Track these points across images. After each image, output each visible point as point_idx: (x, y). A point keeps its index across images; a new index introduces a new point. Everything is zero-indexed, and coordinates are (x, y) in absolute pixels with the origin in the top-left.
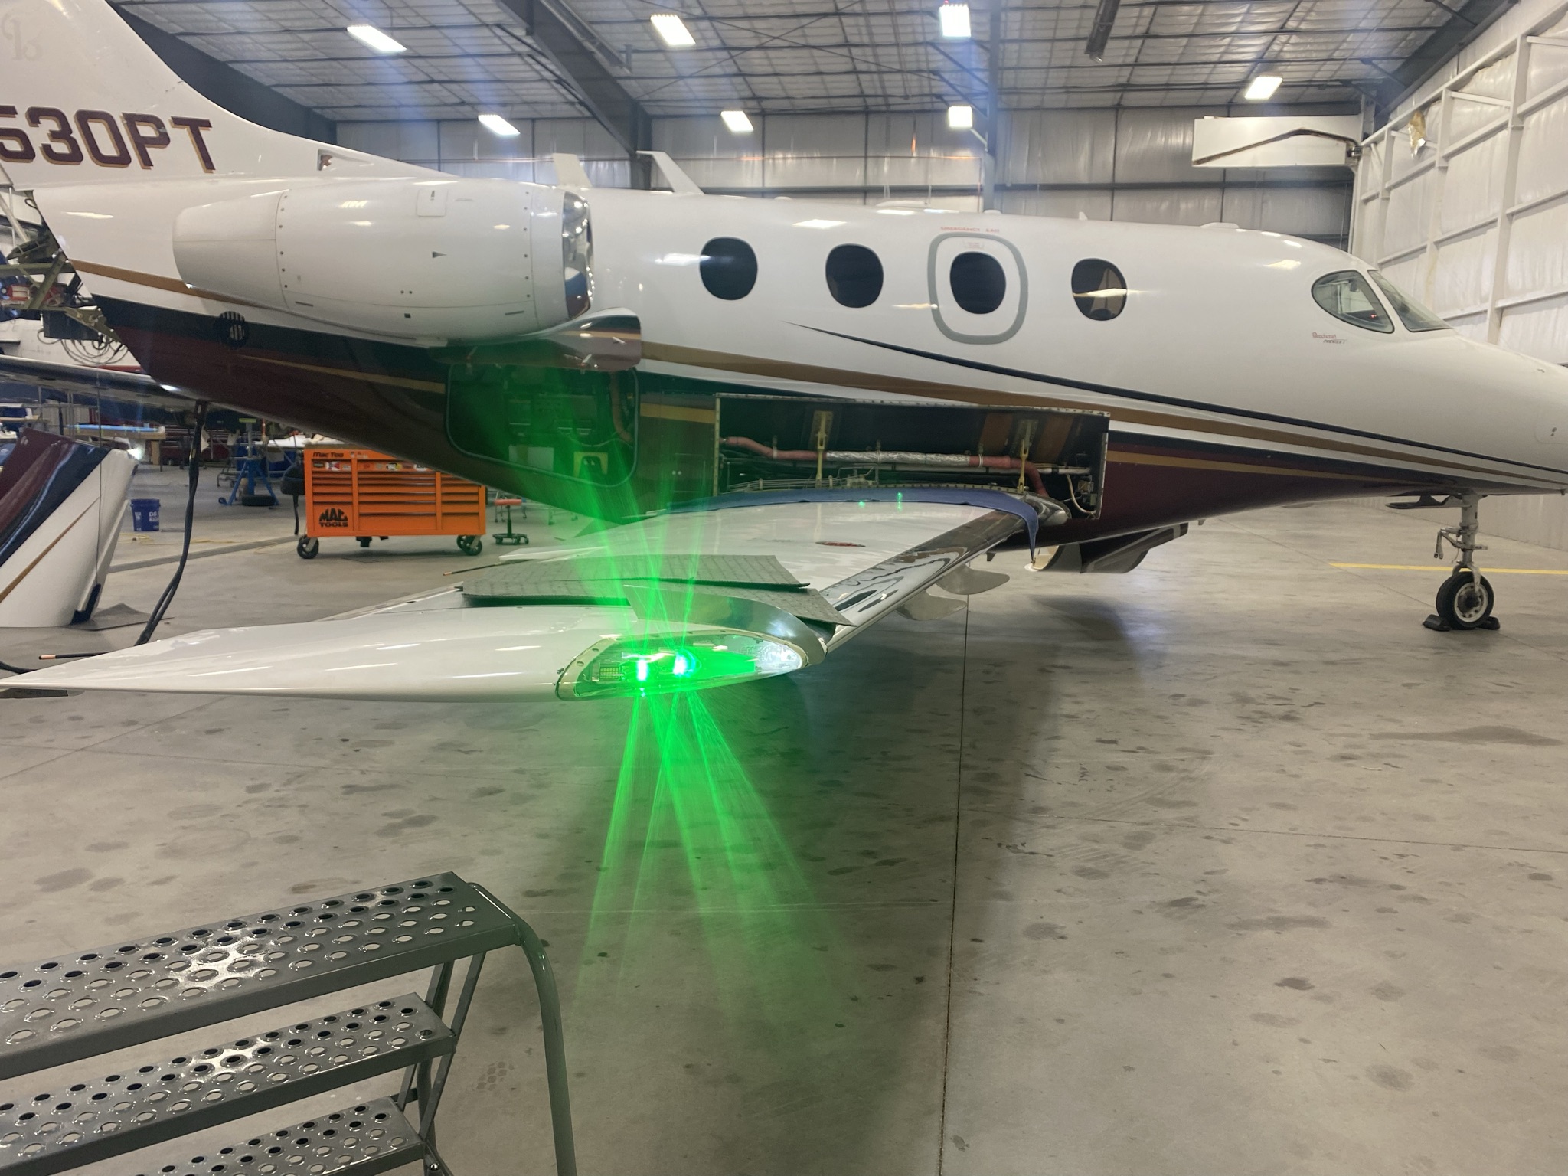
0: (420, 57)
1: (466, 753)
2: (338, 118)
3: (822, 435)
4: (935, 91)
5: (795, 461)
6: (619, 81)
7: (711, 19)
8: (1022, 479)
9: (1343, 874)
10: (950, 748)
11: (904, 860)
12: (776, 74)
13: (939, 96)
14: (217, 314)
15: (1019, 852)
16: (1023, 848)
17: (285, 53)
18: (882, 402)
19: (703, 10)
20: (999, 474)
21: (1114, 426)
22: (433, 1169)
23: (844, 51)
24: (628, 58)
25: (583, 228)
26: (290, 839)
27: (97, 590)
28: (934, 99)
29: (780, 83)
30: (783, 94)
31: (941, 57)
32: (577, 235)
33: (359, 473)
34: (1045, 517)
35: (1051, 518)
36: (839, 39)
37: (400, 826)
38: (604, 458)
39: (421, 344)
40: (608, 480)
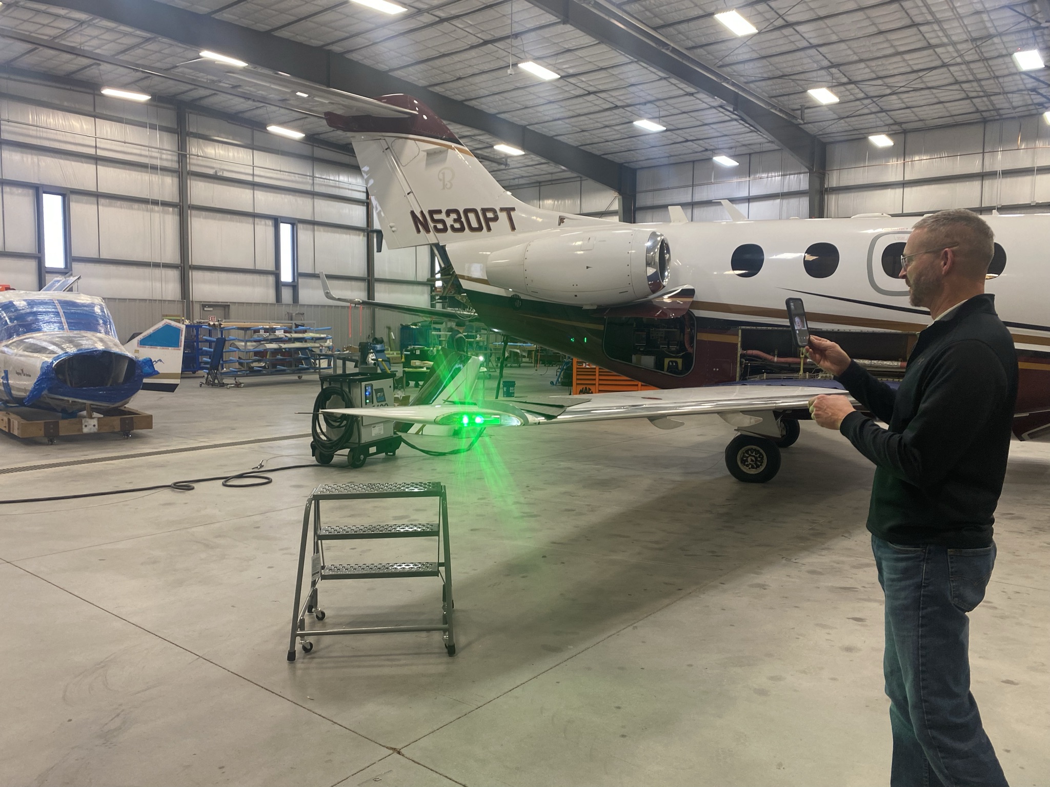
0: (678, 129)
2: (637, 167)
4: (1035, 101)
6: (800, 126)
7: (855, 83)
12: (908, 108)
13: (1039, 105)
14: (510, 295)
17: (607, 138)
19: (848, 78)
28: (1037, 107)
29: (913, 112)
30: (916, 119)
31: (1032, 80)
36: (951, 80)
37: (525, 517)
38: (680, 361)
39: (585, 307)
40: (681, 373)
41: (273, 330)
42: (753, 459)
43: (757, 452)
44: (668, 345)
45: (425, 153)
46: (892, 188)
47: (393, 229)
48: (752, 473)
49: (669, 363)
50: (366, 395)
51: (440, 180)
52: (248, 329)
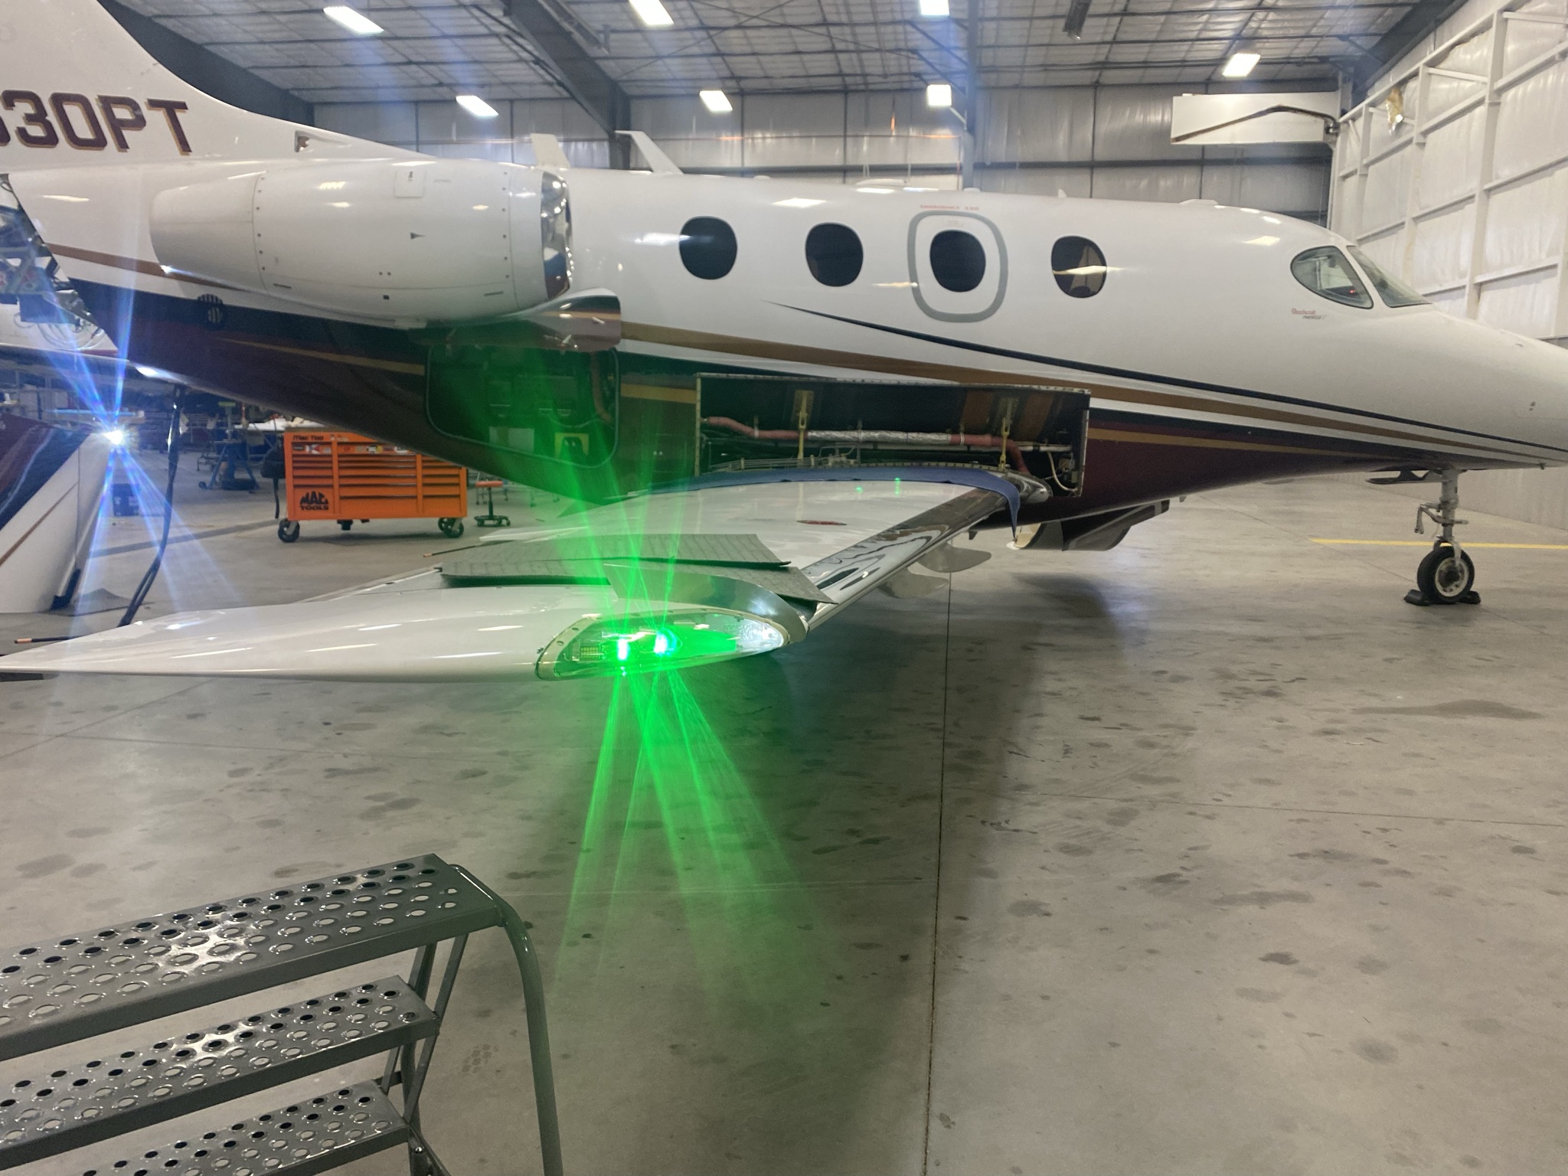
0: (397, 38)
1: (450, 735)
2: (315, 100)
3: (803, 414)
4: (913, 70)
5: (776, 441)
6: (597, 62)
8: (1003, 457)
9: (1326, 849)
10: (933, 726)
11: (888, 838)
12: (754, 54)
13: (918, 75)
14: (195, 297)
15: (1003, 829)
16: (1006, 825)
17: (261, 35)
18: (863, 381)
20: (980, 452)
21: (1095, 403)
22: (418, 1152)
23: (822, 30)
24: (607, 38)
25: (561, 208)
26: (272, 823)
27: (76, 576)
28: (913, 78)
29: (759, 62)
30: (760, 73)
31: (919, 36)
32: (556, 216)
33: (339, 456)
34: (1027, 494)
35: (1033, 495)
36: (818, 18)
37: (383, 809)
38: (585, 439)
49: (563, 441)
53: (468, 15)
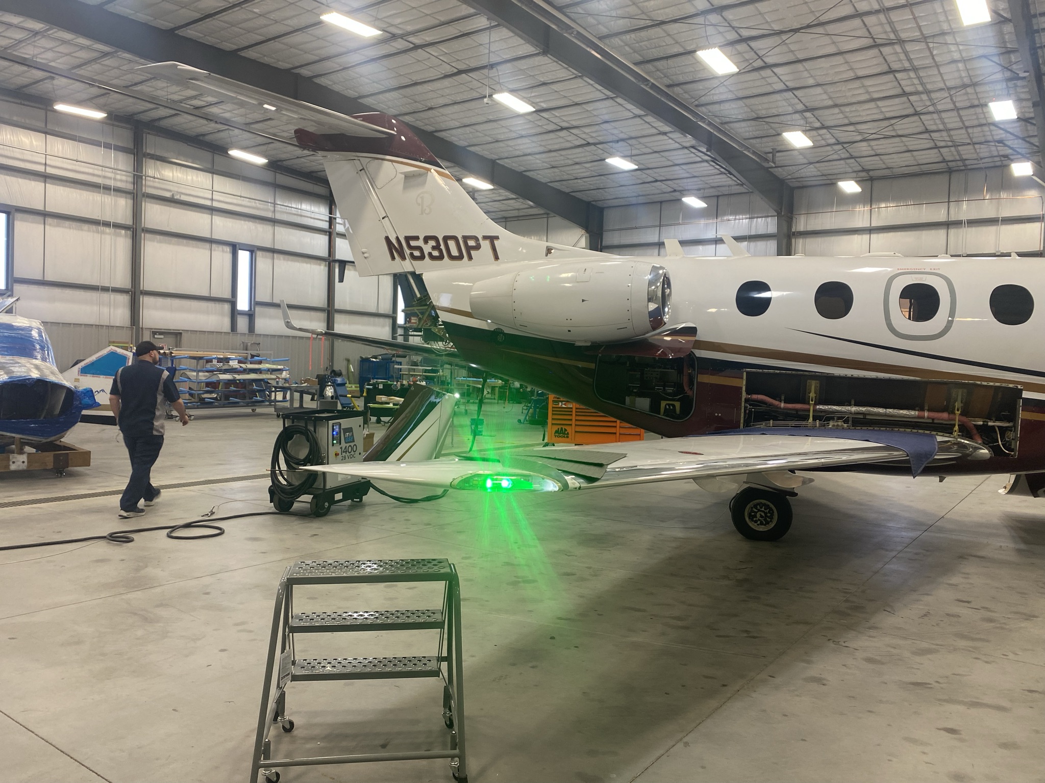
0: (649, 169)
2: (605, 205)
3: (812, 395)
4: (1001, 153)
5: (797, 410)
6: (770, 170)
7: (827, 128)
8: (956, 428)
11: (764, 637)
12: (877, 155)
13: (1006, 156)
14: (493, 330)
15: (839, 645)
16: (842, 643)
17: (576, 175)
18: (853, 375)
19: (821, 123)
20: (938, 424)
21: (1026, 395)
23: (926, 136)
24: (773, 156)
28: (1003, 159)
29: (881, 160)
30: (884, 166)
31: (1002, 132)
33: (576, 409)
36: (922, 129)
38: (678, 405)
39: (578, 344)
40: (678, 417)
41: (227, 360)
42: (763, 514)
43: (767, 507)
44: (664, 386)
45: (403, 176)
46: (858, 234)
47: (366, 255)
48: (761, 530)
49: (666, 406)
50: (333, 435)
51: (419, 205)
52: (201, 358)
53: (689, 152)
